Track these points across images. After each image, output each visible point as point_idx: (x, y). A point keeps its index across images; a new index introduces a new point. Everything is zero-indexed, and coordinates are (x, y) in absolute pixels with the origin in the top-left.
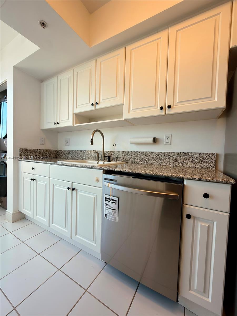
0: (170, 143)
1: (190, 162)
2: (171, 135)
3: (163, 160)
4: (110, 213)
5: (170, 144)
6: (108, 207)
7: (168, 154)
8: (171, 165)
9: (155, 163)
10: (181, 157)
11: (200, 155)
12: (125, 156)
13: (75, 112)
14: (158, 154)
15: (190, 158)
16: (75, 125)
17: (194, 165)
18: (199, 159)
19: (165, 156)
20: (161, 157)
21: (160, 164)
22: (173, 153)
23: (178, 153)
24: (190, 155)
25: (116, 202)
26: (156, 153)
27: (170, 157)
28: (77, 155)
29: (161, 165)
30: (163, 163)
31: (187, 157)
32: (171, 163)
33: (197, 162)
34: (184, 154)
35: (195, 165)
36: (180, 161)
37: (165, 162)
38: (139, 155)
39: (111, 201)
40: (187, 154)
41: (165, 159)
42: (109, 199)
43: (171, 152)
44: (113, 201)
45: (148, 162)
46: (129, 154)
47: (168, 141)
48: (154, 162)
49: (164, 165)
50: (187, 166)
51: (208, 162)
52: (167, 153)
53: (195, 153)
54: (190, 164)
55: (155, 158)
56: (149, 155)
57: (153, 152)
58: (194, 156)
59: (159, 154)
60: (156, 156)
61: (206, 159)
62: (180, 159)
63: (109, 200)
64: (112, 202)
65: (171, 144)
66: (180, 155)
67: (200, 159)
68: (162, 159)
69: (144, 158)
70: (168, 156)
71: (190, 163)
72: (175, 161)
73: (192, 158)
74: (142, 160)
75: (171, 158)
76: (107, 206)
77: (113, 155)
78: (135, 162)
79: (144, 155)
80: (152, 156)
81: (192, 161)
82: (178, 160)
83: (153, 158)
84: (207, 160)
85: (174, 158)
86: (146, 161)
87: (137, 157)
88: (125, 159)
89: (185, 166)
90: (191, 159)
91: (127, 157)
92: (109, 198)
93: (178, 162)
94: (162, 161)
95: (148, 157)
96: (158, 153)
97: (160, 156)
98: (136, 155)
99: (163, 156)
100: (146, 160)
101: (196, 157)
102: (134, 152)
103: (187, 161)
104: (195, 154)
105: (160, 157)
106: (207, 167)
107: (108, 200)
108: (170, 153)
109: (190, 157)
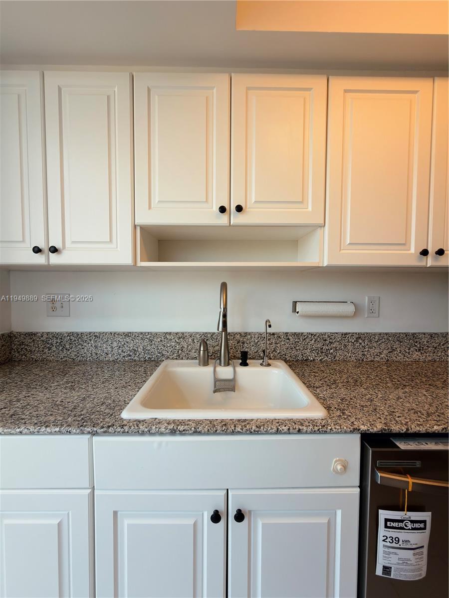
0: (377, 314)
1: (416, 351)
2: (379, 297)
3: (367, 349)
4: (405, 561)
5: (377, 316)
6: (397, 546)
7: (377, 337)
8: (382, 359)
9: (350, 357)
10: (401, 342)
11: (432, 337)
12: (279, 345)
13: (141, 220)
14: (357, 338)
15: (416, 344)
16: (141, 264)
17: (422, 356)
18: (430, 345)
19: (370, 341)
20: (363, 343)
21: (361, 359)
22: (386, 334)
23: (394, 335)
24: (416, 338)
25: (425, 525)
26: (353, 334)
27: (381, 344)
28: (112, 348)
29: (363, 360)
30: (368, 356)
31: (411, 341)
32: (382, 356)
33: (427, 350)
34: (406, 336)
35: (424, 357)
36: (398, 350)
37: (370, 355)
38: (313, 342)
39: (410, 526)
40: (412, 337)
41: (372, 348)
42: (402, 521)
43: (383, 333)
44: (417, 525)
45: (335, 356)
46: (288, 339)
47: (373, 310)
48: (349, 355)
49: (369, 360)
50: (412, 359)
51: (444, 350)
52: (375, 334)
53: (424, 334)
54: (416, 355)
55: (350, 347)
56: (338, 340)
57: (346, 334)
58: (423, 340)
59: (359, 337)
60: (353, 341)
61: (442, 344)
62: (400, 347)
63: (401, 525)
64: (413, 529)
65: (379, 317)
66: (399, 338)
67: (433, 344)
68: (364, 347)
69: (327, 348)
70: (377, 341)
71: (417, 353)
72: (390, 350)
73: (420, 343)
74: (322, 353)
75: (383, 346)
76: (394, 545)
77: (243, 343)
78: (305, 359)
79: (325, 340)
80: (343, 342)
81: (419, 350)
82: (396, 348)
83: (345, 346)
84: (443, 347)
85: (388, 344)
86: (332, 354)
87: (309, 347)
88: (278, 351)
89: (407, 359)
90: (418, 345)
91: (284, 347)
92: (399, 518)
93: (395, 352)
94: (366, 353)
95: (334, 346)
96: (357, 336)
97: (360, 341)
98: (308, 340)
99: (366, 341)
100: (332, 351)
101: (425, 343)
102: (302, 334)
103: (412, 349)
104: (424, 336)
105: (361, 344)
106: (442, 358)
107: (395, 525)
108: (380, 334)
109: (416, 342)
